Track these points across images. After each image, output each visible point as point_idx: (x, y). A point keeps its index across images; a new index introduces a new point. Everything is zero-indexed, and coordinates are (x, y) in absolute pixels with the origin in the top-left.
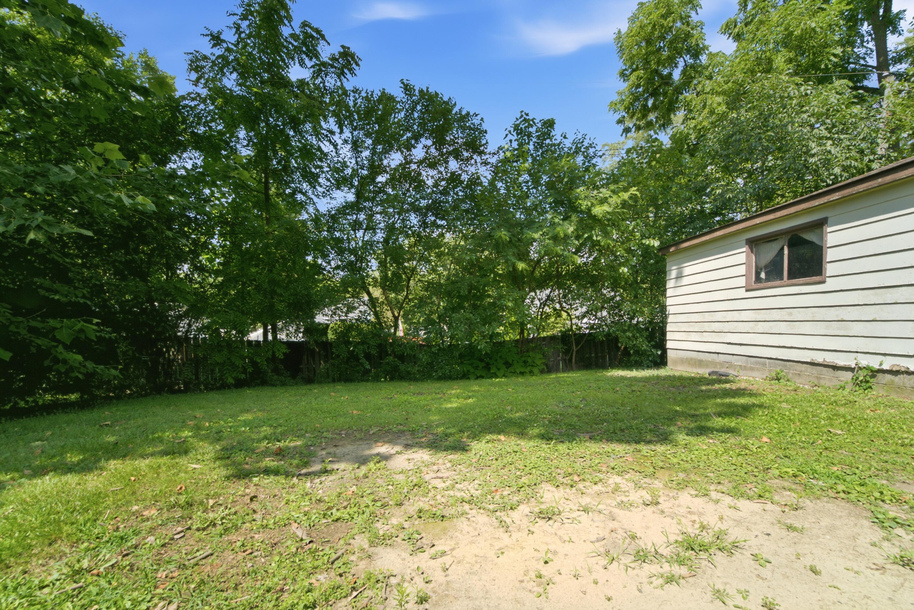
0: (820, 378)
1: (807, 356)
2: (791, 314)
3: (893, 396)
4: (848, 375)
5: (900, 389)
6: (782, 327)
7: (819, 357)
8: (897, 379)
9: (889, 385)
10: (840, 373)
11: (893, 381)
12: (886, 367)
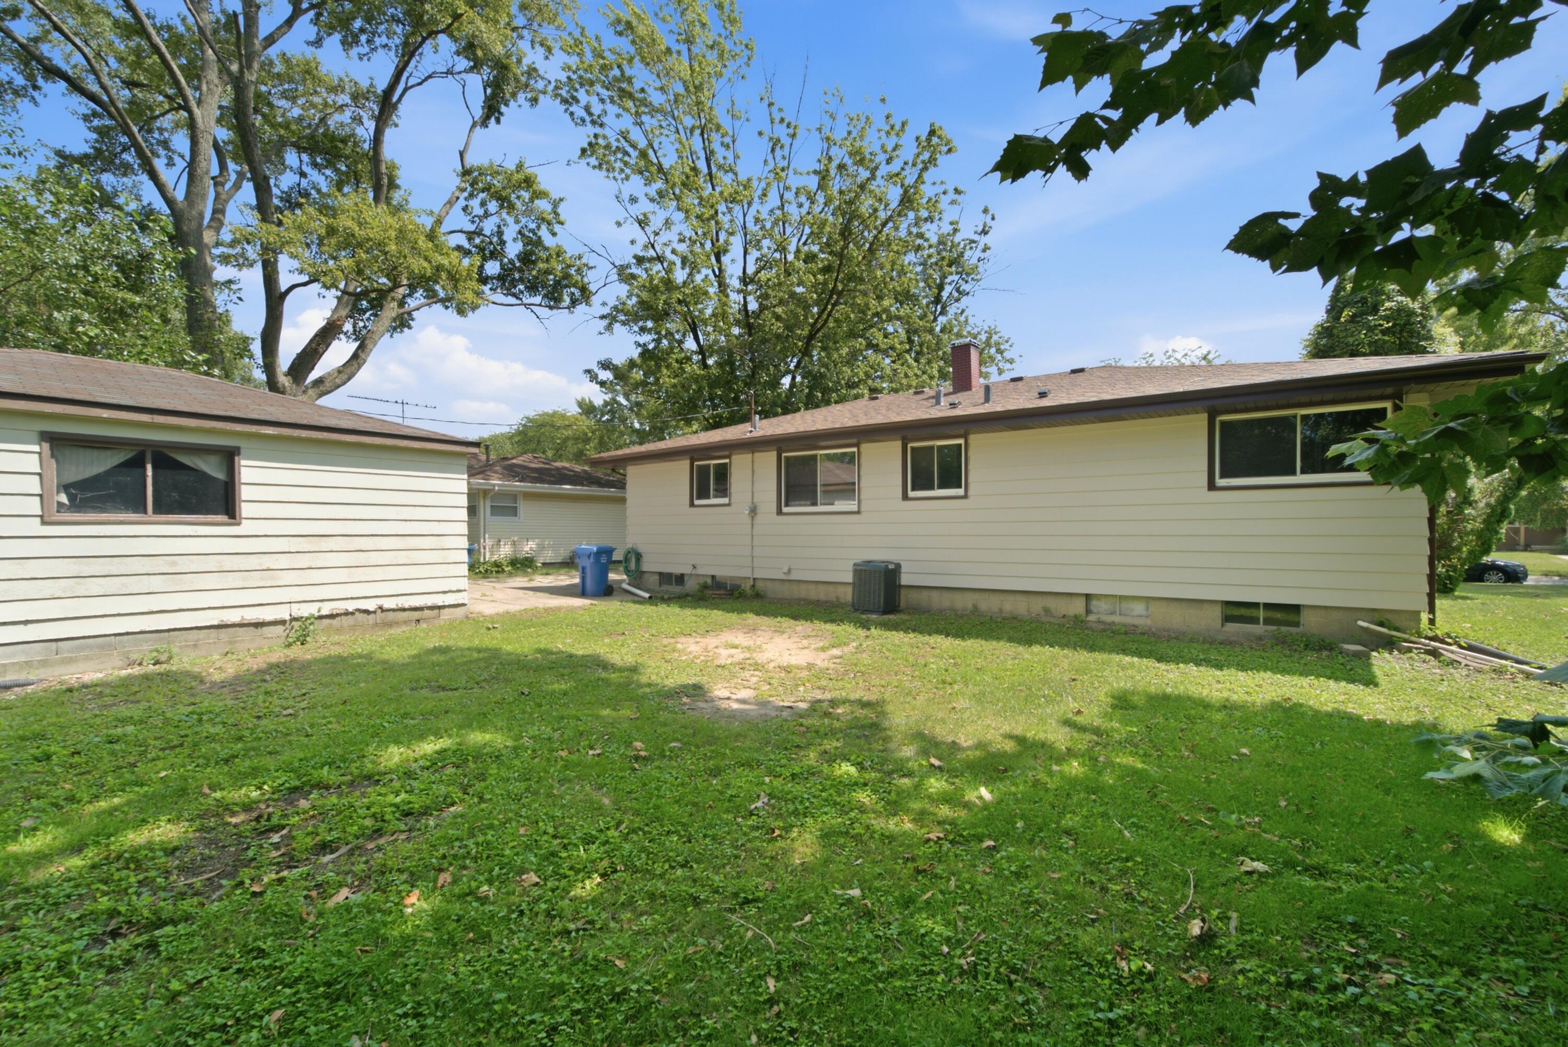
0: (235, 642)
1: (213, 618)
2: (175, 564)
3: (336, 638)
4: (279, 629)
5: (339, 631)
6: (156, 583)
7: (234, 616)
8: (336, 622)
9: (326, 630)
10: (266, 629)
11: (331, 625)
12: (325, 612)
